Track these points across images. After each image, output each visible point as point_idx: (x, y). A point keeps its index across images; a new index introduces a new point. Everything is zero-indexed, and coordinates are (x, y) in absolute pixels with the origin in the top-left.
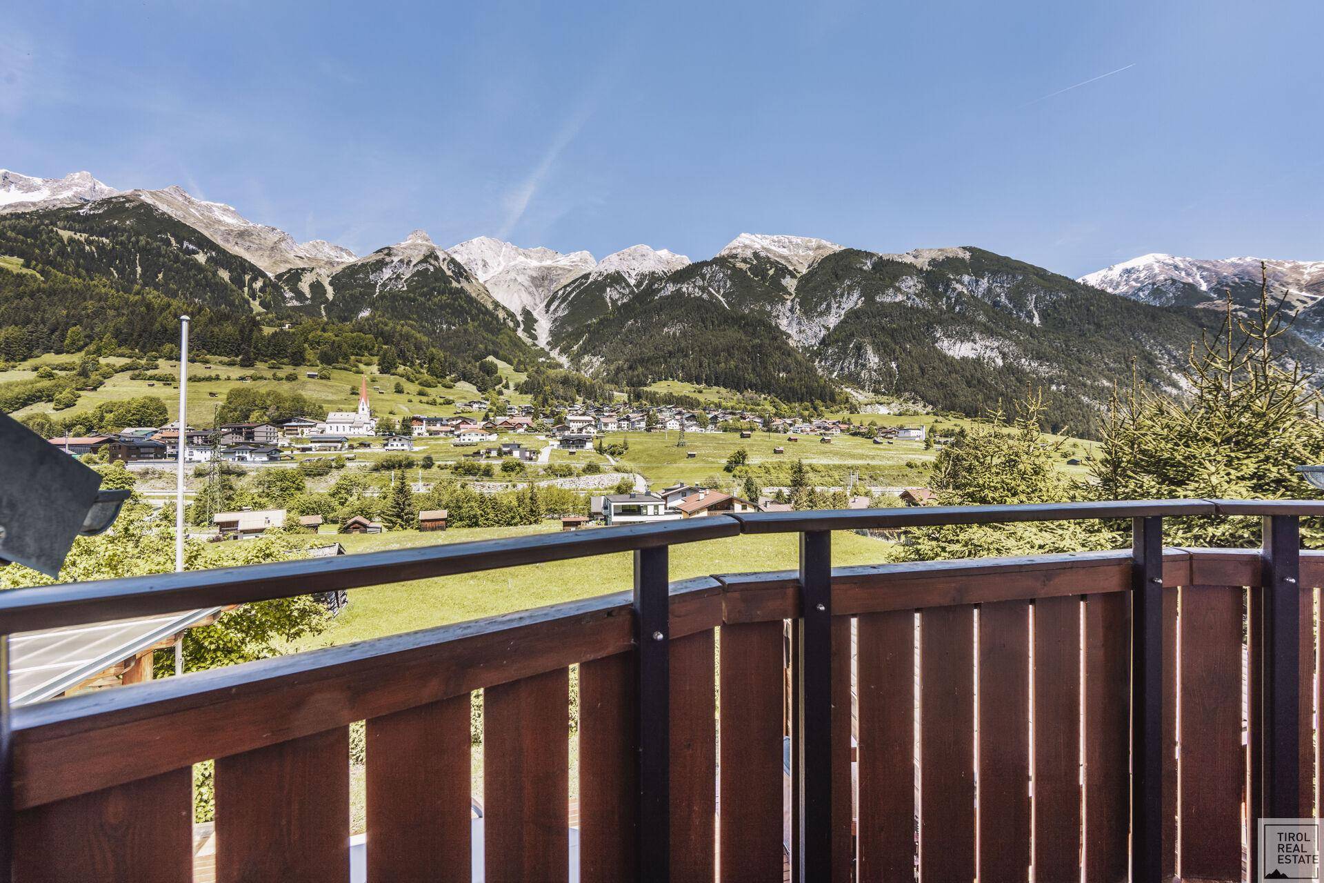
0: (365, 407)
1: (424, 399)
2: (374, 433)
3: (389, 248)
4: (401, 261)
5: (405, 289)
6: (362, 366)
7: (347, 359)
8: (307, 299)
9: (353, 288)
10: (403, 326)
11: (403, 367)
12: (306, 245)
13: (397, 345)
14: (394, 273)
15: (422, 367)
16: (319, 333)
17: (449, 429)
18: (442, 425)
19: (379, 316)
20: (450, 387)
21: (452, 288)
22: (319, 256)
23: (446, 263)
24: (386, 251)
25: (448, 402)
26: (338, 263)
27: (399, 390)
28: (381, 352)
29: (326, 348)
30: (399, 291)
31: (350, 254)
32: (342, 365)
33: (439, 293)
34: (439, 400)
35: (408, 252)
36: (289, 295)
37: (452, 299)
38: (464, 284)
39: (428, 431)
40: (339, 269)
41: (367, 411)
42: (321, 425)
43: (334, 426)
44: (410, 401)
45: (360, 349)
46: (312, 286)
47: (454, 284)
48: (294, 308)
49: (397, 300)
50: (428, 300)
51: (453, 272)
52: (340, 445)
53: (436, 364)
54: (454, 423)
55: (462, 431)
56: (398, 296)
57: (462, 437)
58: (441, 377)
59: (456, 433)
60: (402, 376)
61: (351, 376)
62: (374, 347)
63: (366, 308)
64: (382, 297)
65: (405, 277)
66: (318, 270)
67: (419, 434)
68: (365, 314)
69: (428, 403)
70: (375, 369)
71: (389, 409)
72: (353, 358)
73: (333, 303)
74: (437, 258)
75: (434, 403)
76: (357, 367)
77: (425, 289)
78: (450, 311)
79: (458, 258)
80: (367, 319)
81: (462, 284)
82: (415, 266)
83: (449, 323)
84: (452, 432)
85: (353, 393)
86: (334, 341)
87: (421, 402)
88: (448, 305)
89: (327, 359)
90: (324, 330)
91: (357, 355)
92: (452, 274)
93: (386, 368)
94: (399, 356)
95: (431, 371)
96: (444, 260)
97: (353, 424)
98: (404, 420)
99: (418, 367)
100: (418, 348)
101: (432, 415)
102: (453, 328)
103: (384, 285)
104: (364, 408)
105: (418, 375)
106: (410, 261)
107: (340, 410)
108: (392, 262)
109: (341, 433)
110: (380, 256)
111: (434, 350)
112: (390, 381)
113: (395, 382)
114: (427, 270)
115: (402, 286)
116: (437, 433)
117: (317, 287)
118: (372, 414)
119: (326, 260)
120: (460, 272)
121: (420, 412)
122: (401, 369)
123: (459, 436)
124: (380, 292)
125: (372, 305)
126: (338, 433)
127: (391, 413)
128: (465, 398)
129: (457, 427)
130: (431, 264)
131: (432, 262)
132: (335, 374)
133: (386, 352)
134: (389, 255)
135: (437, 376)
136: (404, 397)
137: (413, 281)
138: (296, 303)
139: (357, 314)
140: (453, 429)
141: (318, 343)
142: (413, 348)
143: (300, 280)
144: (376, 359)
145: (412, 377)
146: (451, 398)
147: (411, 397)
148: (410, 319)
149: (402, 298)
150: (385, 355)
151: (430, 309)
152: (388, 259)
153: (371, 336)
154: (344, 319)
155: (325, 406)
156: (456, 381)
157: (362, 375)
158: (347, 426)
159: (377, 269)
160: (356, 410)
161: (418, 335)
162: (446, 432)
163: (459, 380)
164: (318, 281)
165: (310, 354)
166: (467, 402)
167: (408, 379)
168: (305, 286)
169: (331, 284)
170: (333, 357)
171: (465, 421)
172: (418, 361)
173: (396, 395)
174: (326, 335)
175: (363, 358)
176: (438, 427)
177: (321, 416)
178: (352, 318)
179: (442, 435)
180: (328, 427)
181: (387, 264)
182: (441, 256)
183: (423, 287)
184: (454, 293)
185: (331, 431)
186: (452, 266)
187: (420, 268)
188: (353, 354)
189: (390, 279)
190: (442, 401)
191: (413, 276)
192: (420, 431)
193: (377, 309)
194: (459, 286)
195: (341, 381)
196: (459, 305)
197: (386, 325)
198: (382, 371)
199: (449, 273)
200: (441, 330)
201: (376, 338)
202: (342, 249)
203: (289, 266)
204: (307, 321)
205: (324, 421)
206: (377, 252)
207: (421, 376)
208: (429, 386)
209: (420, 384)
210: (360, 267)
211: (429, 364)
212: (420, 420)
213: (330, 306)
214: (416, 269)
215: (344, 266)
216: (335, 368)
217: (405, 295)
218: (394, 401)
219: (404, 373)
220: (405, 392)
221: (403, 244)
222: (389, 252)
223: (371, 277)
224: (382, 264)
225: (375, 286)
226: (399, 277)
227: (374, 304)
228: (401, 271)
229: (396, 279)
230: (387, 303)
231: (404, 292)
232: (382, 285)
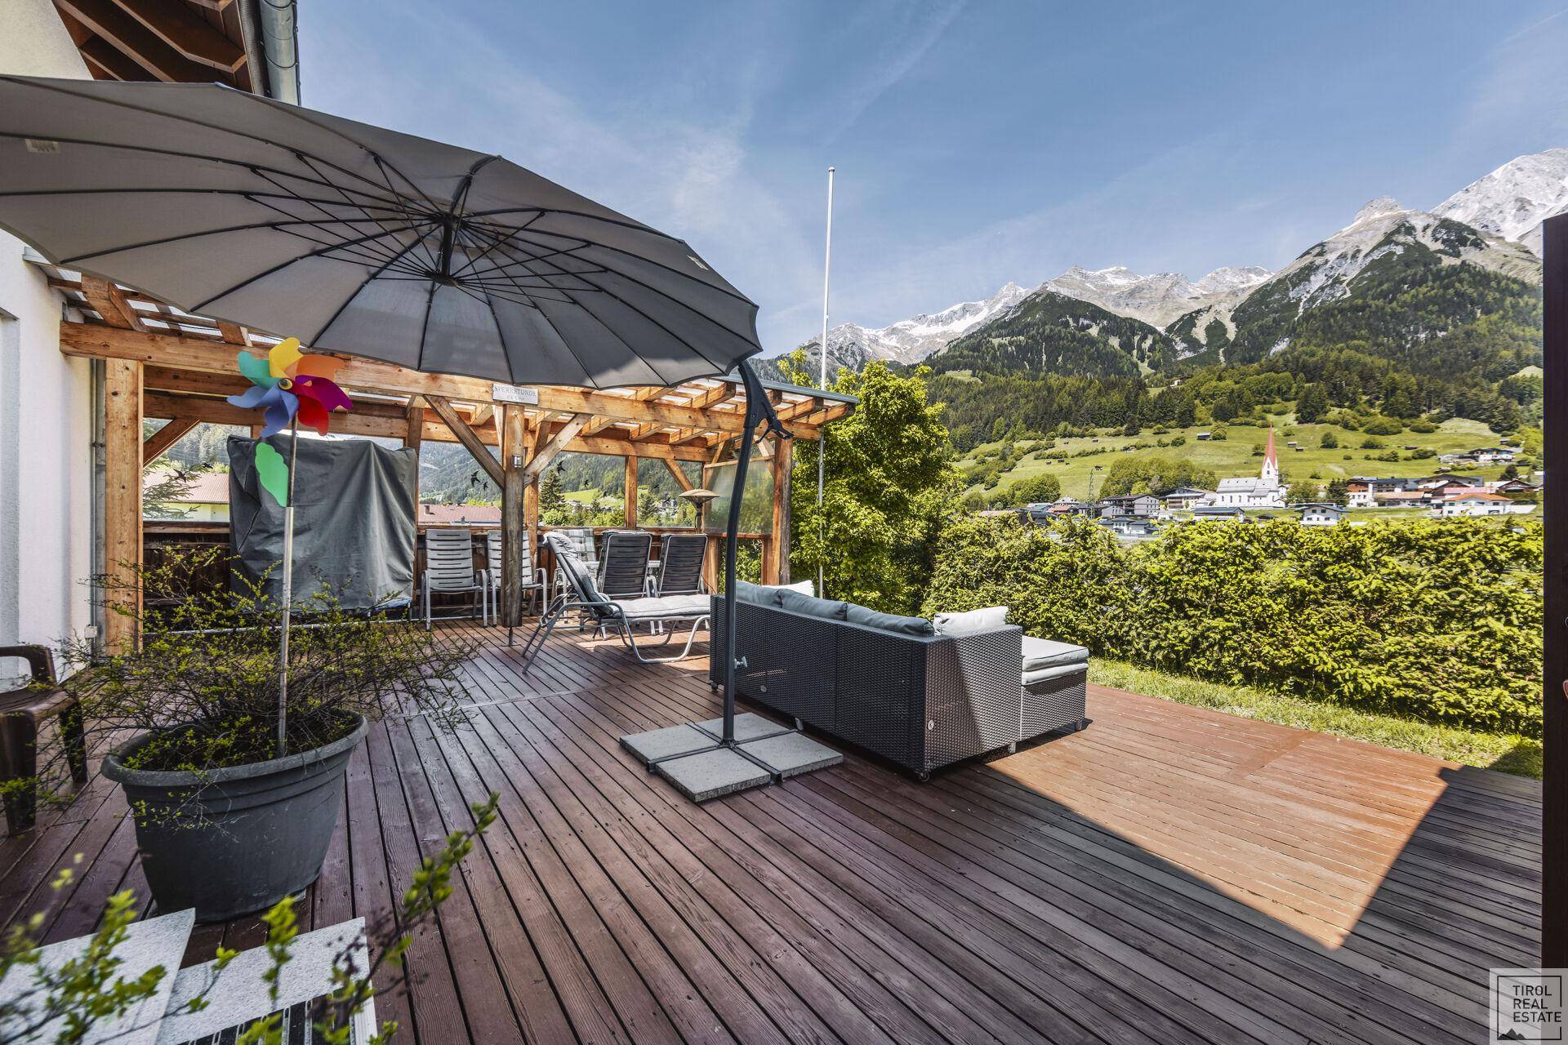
0: (1271, 469)
1: (1375, 453)
2: (1283, 504)
3: (1322, 245)
4: (1343, 256)
5: (1349, 294)
6: (1271, 418)
7: (1248, 408)
8: (1202, 346)
9: (1263, 315)
10: (1341, 351)
11: (1337, 410)
12: (1203, 282)
13: (1327, 380)
14: (1330, 277)
15: (1372, 405)
16: (1214, 383)
17: (1420, 495)
18: (1405, 490)
19: (1302, 345)
20: (1429, 431)
21: (1441, 270)
22: (1219, 289)
23: (1429, 232)
24: (1317, 250)
25: (1424, 455)
26: (1243, 290)
27: (1329, 444)
28: (1302, 394)
29: (1222, 400)
30: (1337, 302)
31: (1260, 273)
32: (1242, 420)
33: (1412, 286)
34: (1402, 453)
35: (1356, 238)
36: (1180, 346)
37: (1441, 287)
38: (1470, 255)
39: (1376, 500)
40: (1244, 297)
41: (1274, 475)
42: (1210, 495)
43: (1227, 496)
44: (1348, 458)
45: (1268, 395)
46: (1209, 329)
47: (1447, 261)
48: (1187, 361)
49: (1333, 315)
50: (1391, 302)
51: (1444, 242)
53: (1401, 397)
54: (1432, 485)
55: (1447, 497)
56: (1334, 309)
57: (1446, 508)
58: (1411, 416)
59: (1433, 501)
60: (1335, 423)
61: (1256, 433)
62: (1290, 389)
63: (1282, 339)
64: (1308, 316)
65: (1348, 279)
66: (1217, 307)
67: (1360, 505)
68: (1282, 346)
69: (1381, 459)
70: (1291, 418)
71: (1311, 471)
72: (1258, 408)
73: (1235, 344)
74: (1410, 230)
75: (1394, 458)
76: (1263, 418)
77: (1385, 287)
78: (1436, 308)
79: (1457, 216)
80: (1283, 354)
81: (1463, 258)
82: (1366, 256)
83: (1433, 329)
84: (1426, 501)
85: (1256, 454)
86: (1233, 391)
87: (1367, 458)
88: (1432, 300)
89: (1222, 415)
90: (1220, 379)
91: (1265, 403)
92: (1442, 247)
93: (1308, 415)
94: (1330, 394)
95: (1390, 410)
96: (1425, 229)
97: (1252, 493)
98: (1333, 484)
99: (1363, 407)
100: (1366, 376)
101: (1388, 476)
102: (1441, 334)
103: (1312, 299)
104: (1270, 471)
105: (1363, 419)
106: (1359, 251)
107: (1236, 476)
108: (1327, 262)
109: (1236, 504)
110: (1308, 259)
111: (1397, 376)
112: (1315, 432)
113: (1323, 433)
114: (1392, 254)
115: (1343, 293)
116: (1396, 502)
117: (1216, 329)
118: (1283, 478)
119: (1227, 290)
120: (1459, 236)
121: (1367, 473)
122: (1334, 413)
123: (1439, 506)
124: (1306, 310)
125: (1292, 333)
126: (1232, 505)
127: (1312, 477)
128: (1461, 446)
129: (1438, 493)
130: (1397, 244)
131: (1401, 238)
132: (1233, 432)
133: (1309, 391)
134: (1320, 254)
135: (1401, 416)
136: (1339, 453)
137: (1363, 279)
138: (1188, 354)
139: (1269, 349)
140: (1427, 496)
141: (1213, 396)
142: (1356, 378)
143: (1195, 325)
144: (1293, 405)
145: (1352, 422)
146: (1430, 448)
147: (1348, 452)
148: (1354, 338)
149: (1342, 311)
150: (1306, 396)
151: (1394, 314)
152: (1319, 261)
153: (1287, 374)
154: (1251, 361)
155: (1218, 473)
156: (1440, 419)
157: (1274, 430)
158: (1245, 496)
159: (1302, 280)
160: (1259, 476)
161: (1368, 359)
162: (1413, 501)
163: (1449, 417)
164: (1216, 321)
165: (1202, 411)
166: (1465, 452)
167: (1346, 426)
168: (1200, 333)
169: (1233, 319)
170: (1232, 410)
171: (1455, 482)
172: (1365, 398)
173: (1325, 451)
174: (1222, 384)
175: (1273, 407)
176: (1398, 492)
177: (1211, 485)
178: (1261, 357)
179: (1404, 505)
180: (1218, 497)
181: (1318, 267)
182: (1418, 223)
183: (1381, 284)
184: (1448, 276)
185: (1222, 502)
186: (1443, 234)
187: (1376, 256)
188: (1258, 403)
189: (1322, 289)
190: (1409, 453)
191: (1364, 271)
192: (1362, 501)
193: (1299, 336)
194: (1457, 262)
195: (1241, 438)
196: (1457, 293)
197: (1313, 355)
198: (1302, 420)
199: (1435, 246)
200: (1416, 343)
201: (1295, 376)
202: (1249, 271)
203: (1181, 313)
204: (1201, 373)
205: (1215, 490)
206: (1302, 257)
207: (1369, 419)
208: (1385, 432)
209: (1367, 431)
210: (1275, 285)
211: (1386, 397)
212: (1362, 484)
213: (1231, 349)
214: (1369, 259)
215: (1252, 291)
216: (1233, 424)
217: (1347, 305)
218: (1319, 459)
219: (1338, 418)
220: (1340, 445)
221: (1347, 230)
222: (1322, 250)
223: (1291, 294)
224: (1311, 269)
225: (1297, 305)
226: (1337, 281)
227: (1294, 329)
228: (1341, 271)
229: (1332, 286)
230: (1315, 324)
231: (1344, 301)
232: (1308, 301)
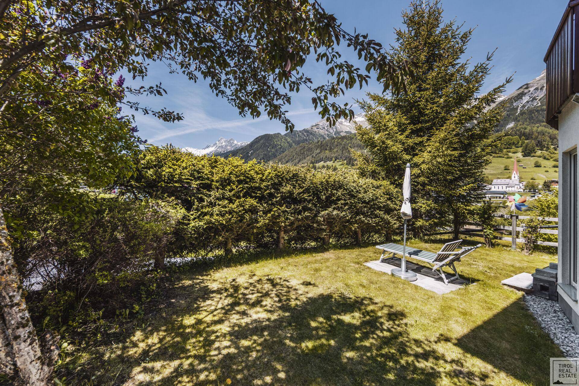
2: (522, 190)
3: (527, 84)
4: (537, 89)
5: (540, 104)
6: (511, 154)
7: (501, 152)
10: (538, 127)
11: (540, 151)
13: (535, 139)
14: (530, 97)
15: (555, 150)
19: (520, 125)
24: (525, 87)
27: (538, 166)
28: (524, 145)
30: (535, 107)
32: (498, 155)
35: (542, 82)
41: (517, 177)
43: (497, 187)
44: (547, 171)
45: (510, 145)
49: (533, 113)
52: (502, 196)
56: (534, 110)
60: (540, 157)
61: (504, 160)
62: (518, 143)
63: (511, 122)
64: (522, 113)
65: (539, 98)
68: (511, 125)
70: (520, 155)
71: (531, 177)
72: (505, 150)
76: (507, 155)
80: (512, 128)
85: (506, 169)
87: (555, 171)
91: (508, 148)
93: (528, 153)
94: (537, 145)
97: (508, 186)
98: (544, 182)
99: (552, 150)
103: (524, 106)
104: (515, 177)
105: (552, 155)
106: (544, 86)
107: (498, 178)
108: (529, 91)
109: (500, 189)
110: (522, 90)
112: (531, 161)
113: (535, 161)
115: (537, 104)
118: (521, 180)
122: (539, 153)
124: (521, 111)
125: (516, 120)
126: (499, 190)
127: (532, 179)
133: (527, 144)
134: (527, 88)
136: (542, 169)
137: (546, 98)
139: (505, 127)
142: (548, 138)
144: (520, 149)
145: (547, 157)
147: (547, 169)
148: (543, 122)
149: (537, 111)
150: (526, 146)
152: (526, 91)
153: (517, 137)
155: (490, 177)
157: (511, 159)
158: (504, 187)
159: (518, 99)
160: (510, 178)
161: (551, 131)
167: (545, 158)
172: (552, 147)
173: (537, 168)
175: (511, 150)
178: (502, 130)
180: (493, 187)
181: (526, 94)
185: (495, 189)
188: (505, 148)
189: (528, 102)
191: (546, 95)
193: (519, 121)
195: (498, 163)
197: (525, 129)
198: (524, 156)
201: (520, 138)
205: (491, 184)
206: (518, 89)
207: (554, 155)
209: (554, 160)
215: (497, 102)
216: (494, 157)
217: (539, 109)
218: (534, 172)
219: (541, 155)
220: (543, 166)
221: (538, 78)
222: (527, 86)
223: (514, 104)
224: (522, 94)
225: (517, 109)
226: (534, 99)
227: (517, 118)
228: (536, 95)
229: (532, 101)
230: (525, 116)
231: (537, 107)
232: (522, 107)
